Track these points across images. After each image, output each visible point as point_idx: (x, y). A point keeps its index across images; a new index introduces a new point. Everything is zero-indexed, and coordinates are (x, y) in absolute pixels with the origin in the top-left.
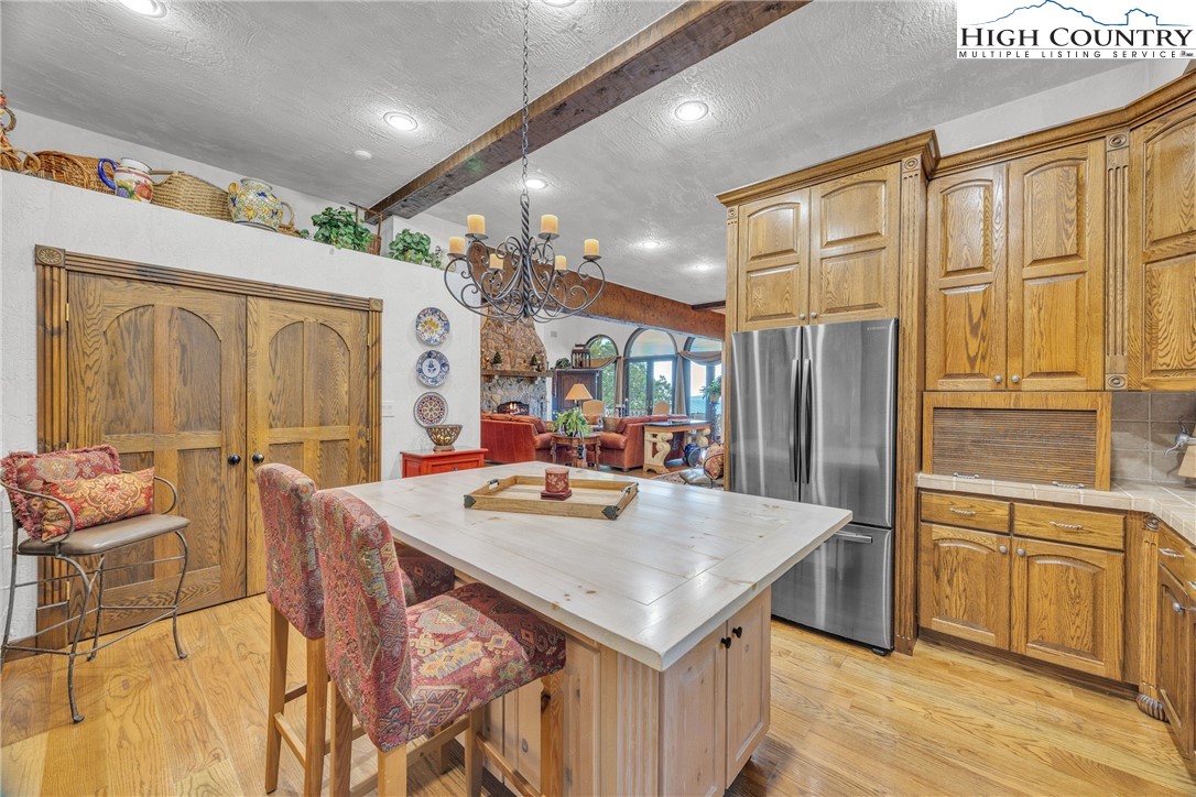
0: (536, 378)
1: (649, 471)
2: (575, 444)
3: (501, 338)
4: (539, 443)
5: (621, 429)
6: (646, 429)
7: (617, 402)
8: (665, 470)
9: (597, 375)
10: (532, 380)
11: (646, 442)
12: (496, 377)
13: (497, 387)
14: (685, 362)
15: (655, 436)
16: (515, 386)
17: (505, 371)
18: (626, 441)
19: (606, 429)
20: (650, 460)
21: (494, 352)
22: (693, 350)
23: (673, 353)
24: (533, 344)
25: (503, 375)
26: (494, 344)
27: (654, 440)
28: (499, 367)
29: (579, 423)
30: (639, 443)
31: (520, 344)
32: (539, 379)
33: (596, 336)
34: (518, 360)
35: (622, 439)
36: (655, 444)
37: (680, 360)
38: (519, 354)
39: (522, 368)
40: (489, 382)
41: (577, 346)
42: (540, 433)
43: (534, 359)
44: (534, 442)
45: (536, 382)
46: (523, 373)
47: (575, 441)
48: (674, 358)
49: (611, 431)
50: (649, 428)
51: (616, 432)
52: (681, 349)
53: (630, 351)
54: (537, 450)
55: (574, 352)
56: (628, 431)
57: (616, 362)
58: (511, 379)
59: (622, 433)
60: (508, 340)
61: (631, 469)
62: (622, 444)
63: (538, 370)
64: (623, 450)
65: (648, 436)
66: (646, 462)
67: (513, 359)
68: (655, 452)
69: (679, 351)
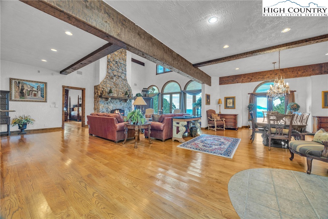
0: (127, 100)
1: (175, 141)
2: (136, 128)
3: (113, 83)
4: (118, 128)
5: (161, 120)
6: (173, 120)
7: (159, 109)
8: (183, 140)
9: (151, 100)
10: (126, 100)
11: (173, 126)
12: (110, 99)
13: (111, 103)
14: (185, 94)
15: (178, 123)
16: (119, 103)
17: (114, 97)
18: (164, 126)
19: (154, 120)
20: (175, 136)
21: (109, 89)
22: (187, 89)
23: (180, 91)
24: (126, 87)
25: (113, 98)
26: (109, 86)
27: (178, 125)
28: (111, 95)
29: (139, 117)
30: (170, 127)
31: (121, 86)
32: (129, 100)
33: (151, 86)
34: (120, 93)
35: (162, 125)
36: (178, 128)
37: (182, 93)
38: (120, 90)
39: (122, 96)
40: (107, 101)
41: (144, 89)
42: (119, 122)
43: (126, 93)
44: (116, 127)
45: (128, 102)
46: (122, 97)
47: (137, 127)
48: (180, 93)
49: (156, 121)
50: (175, 120)
51: (159, 122)
52: (183, 89)
53: (163, 91)
54: (118, 131)
55: (143, 91)
56: (165, 121)
57: (158, 95)
58: (117, 100)
59: (162, 122)
60: (116, 85)
61: (166, 140)
62: (162, 128)
63: (128, 97)
64: (162, 131)
65: (174, 123)
66: (173, 136)
67: (118, 92)
68: (178, 131)
69: (182, 90)
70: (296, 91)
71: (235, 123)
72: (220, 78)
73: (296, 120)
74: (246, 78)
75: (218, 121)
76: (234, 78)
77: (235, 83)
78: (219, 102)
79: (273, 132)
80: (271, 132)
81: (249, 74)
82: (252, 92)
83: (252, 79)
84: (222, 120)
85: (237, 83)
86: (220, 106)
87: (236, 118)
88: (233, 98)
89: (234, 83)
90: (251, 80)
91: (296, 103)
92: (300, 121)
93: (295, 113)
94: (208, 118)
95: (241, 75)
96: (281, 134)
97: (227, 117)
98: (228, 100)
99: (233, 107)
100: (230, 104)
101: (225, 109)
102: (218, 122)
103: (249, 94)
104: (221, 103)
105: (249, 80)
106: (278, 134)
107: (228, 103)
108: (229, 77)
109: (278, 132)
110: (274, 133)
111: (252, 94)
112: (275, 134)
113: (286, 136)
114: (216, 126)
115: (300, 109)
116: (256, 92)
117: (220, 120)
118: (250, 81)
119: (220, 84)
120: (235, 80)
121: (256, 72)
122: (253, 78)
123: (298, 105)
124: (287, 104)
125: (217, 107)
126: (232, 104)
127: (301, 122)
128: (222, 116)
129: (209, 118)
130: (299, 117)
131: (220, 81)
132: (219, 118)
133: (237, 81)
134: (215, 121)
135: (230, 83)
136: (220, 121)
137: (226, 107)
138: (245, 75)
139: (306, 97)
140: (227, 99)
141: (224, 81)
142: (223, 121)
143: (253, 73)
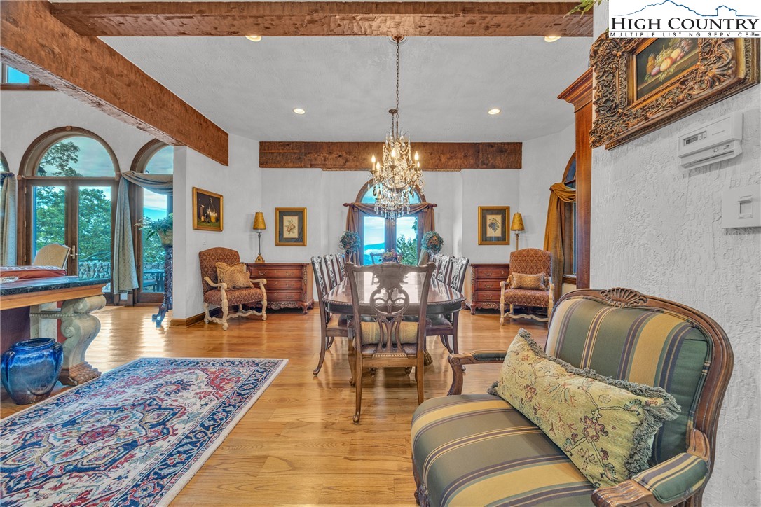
14: (133, 188)
22: (146, 171)
23: (114, 175)
37: (123, 185)
48: (115, 183)
52: (125, 167)
69: (122, 171)
70: (436, 205)
71: (301, 291)
72: (262, 144)
73: (436, 278)
74: (334, 156)
75: (240, 288)
76: (303, 151)
77: (305, 167)
78: (257, 224)
79: (370, 342)
80: (361, 342)
81: (342, 144)
82: (352, 200)
83: (347, 161)
84: (257, 286)
85: (312, 166)
86: (259, 236)
87: (302, 274)
88: (300, 213)
89: (301, 167)
90: (345, 164)
91: (437, 233)
92: (444, 282)
93: (435, 256)
94: (203, 279)
95: (321, 144)
96: (394, 345)
97: (276, 272)
98: (286, 219)
99: (300, 241)
100: (291, 230)
101: (277, 245)
102: (237, 293)
103: (345, 205)
104: (261, 226)
105: (341, 161)
106: (384, 345)
107: (285, 229)
108: (288, 144)
109: (386, 337)
110: (375, 341)
111: (352, 206)
112: (376, 345)
113: (409, 350)
114: (225, 309)
115: (444, 247)
116: (362, 202)
117: (250, 282)
118: (343, 167)
119: (263, 164)
120: (306, 159)
121: (358, 143)
122: (351, 157)
123: (441, 238)
124: (422, 234)
125: (251, 238)
126: (296, 231)
127: (449, 284)
128: (260, 269)
129: (207, 279)
130: (442, 267)
131: (261, 153)
132: (242, 279)
133: (310, 160)
134: (223, 292)
135: (290, 165)
136: (248, 287)
137: (281, 241)
138: (330, 147)
139: (453, 219)
140: (282, 213)
141: (275, 155)
142: (260, 288)
143: (349, 143)
